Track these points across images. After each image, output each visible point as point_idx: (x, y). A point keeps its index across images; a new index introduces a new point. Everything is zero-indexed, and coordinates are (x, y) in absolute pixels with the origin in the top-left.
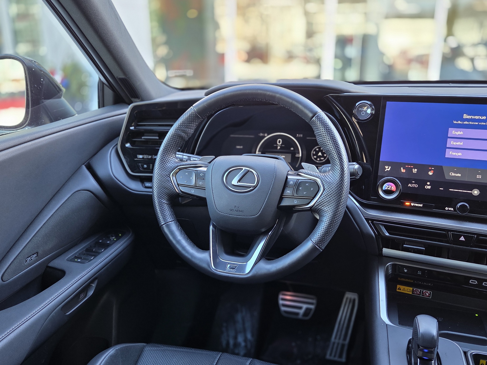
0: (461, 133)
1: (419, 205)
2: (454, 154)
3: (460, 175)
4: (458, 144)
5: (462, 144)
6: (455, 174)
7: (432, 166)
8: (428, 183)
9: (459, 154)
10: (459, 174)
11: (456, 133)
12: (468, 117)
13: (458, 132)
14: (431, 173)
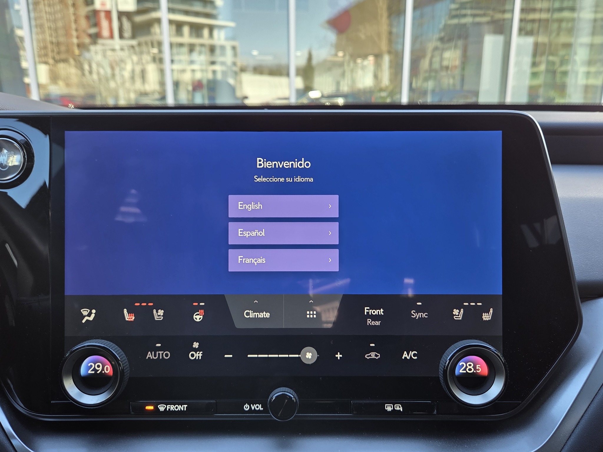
0: (259, 206)
1: (180, 408)
2: (248, 261)
3: (268, 315)
4: (254, 234)
5: (263, 234)
6: (256, 314)
7: (199, 298)
8: (196, 345)
9: (260, 261)
10: (264, 313)
11: (247, 207)
12: (269, 165)
13: (251, 205)
14: (198, 317)
